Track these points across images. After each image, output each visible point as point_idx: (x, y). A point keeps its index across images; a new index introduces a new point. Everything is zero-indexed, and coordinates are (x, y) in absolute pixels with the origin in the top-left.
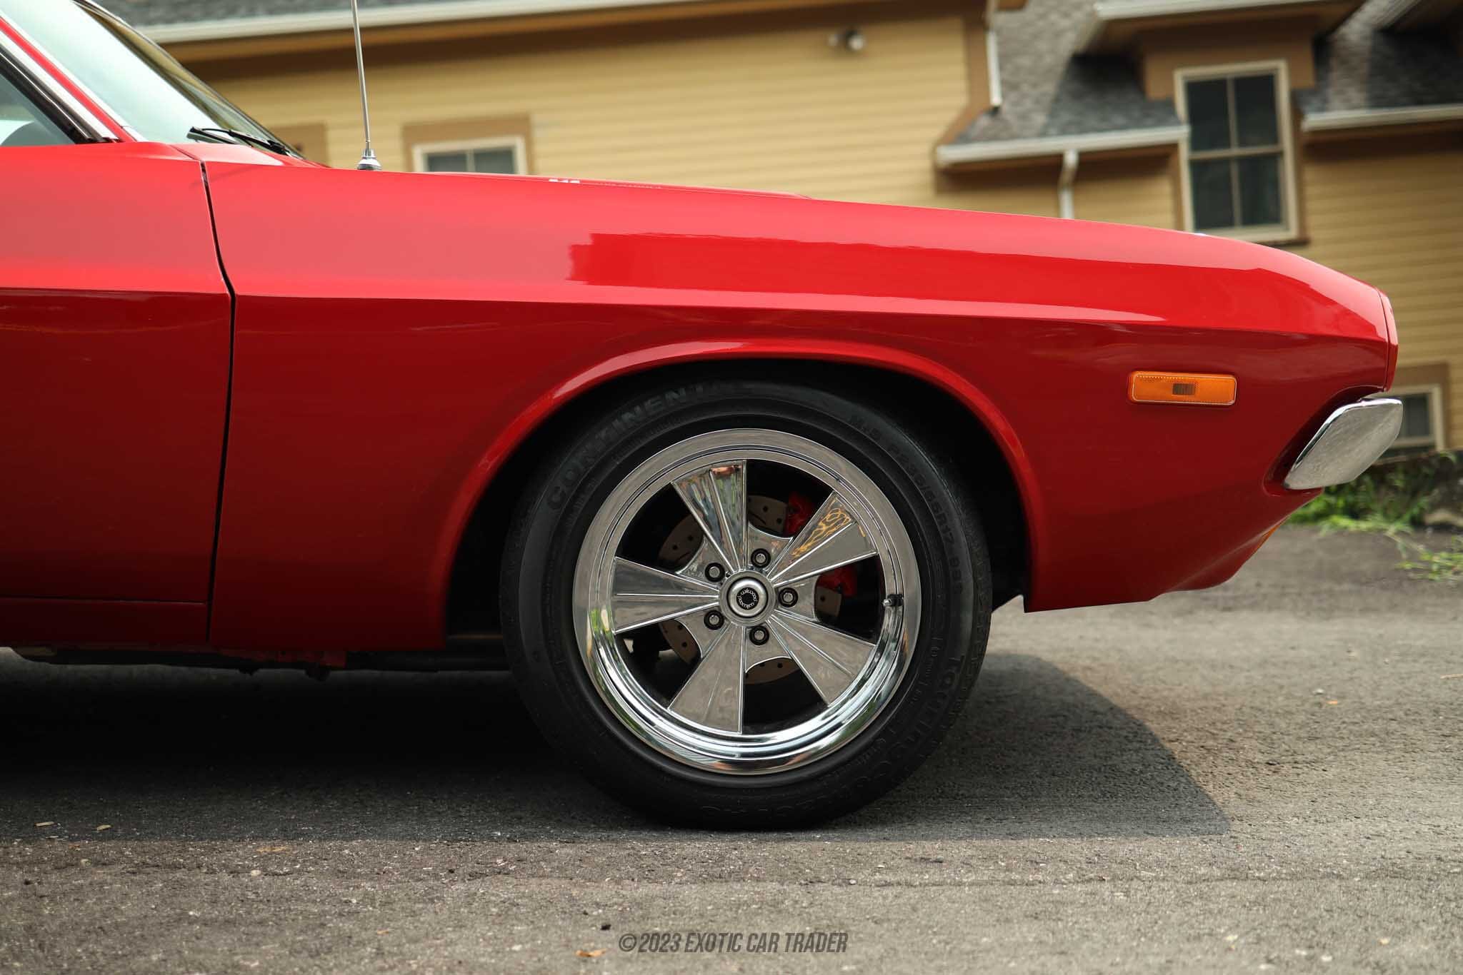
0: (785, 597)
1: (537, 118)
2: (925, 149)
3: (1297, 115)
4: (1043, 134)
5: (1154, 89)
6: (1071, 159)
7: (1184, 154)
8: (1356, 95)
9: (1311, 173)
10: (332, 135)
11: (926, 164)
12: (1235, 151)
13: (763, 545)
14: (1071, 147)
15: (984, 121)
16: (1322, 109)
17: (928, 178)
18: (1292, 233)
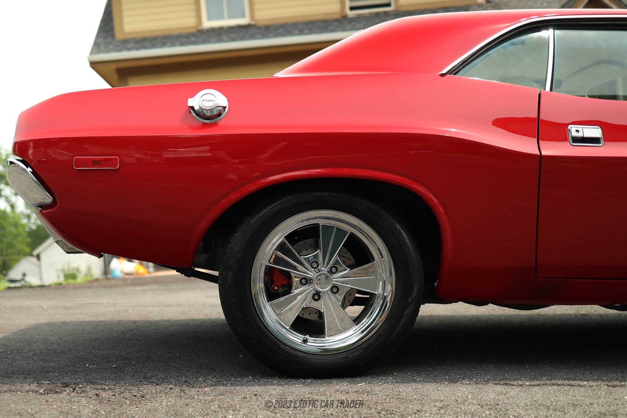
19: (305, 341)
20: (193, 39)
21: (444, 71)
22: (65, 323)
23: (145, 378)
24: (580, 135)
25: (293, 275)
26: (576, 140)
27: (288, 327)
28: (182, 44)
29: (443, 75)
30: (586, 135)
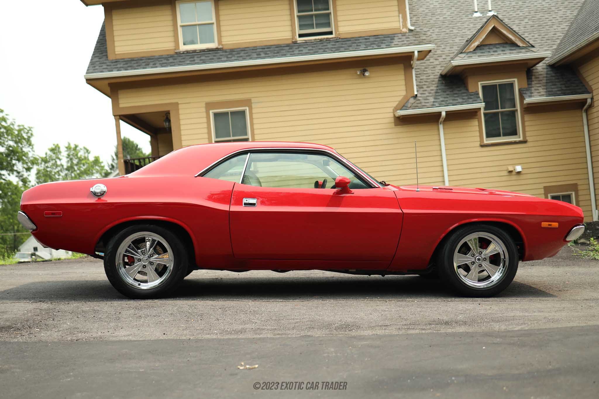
0: (485, 260)
1: (253, 100)
2: (391, 110)
3: (522, 98)
4: (433, 106)
5: (471, 89)
6: (444, 114)
7: (482, 111)
8: (542, 91)
9: (527, 117)
10: (180, 106)
11: (392, 115)
12: (500, 110)
13: (481, 251)
14: (443, 110)
15: (412, 100)
16: (530, 96)
17: (392, 120)
18: (521, 139)
19: (139, 285)
20: (171, 60)
21: (196, 176)
22: (49, 282)
23: (74, 299)
24: (247, 202)
25: (135, 258)
26: (245, 204)
27: (132, 279)
28: (162, 65)
29: (196, 177)
30: (250, 202)
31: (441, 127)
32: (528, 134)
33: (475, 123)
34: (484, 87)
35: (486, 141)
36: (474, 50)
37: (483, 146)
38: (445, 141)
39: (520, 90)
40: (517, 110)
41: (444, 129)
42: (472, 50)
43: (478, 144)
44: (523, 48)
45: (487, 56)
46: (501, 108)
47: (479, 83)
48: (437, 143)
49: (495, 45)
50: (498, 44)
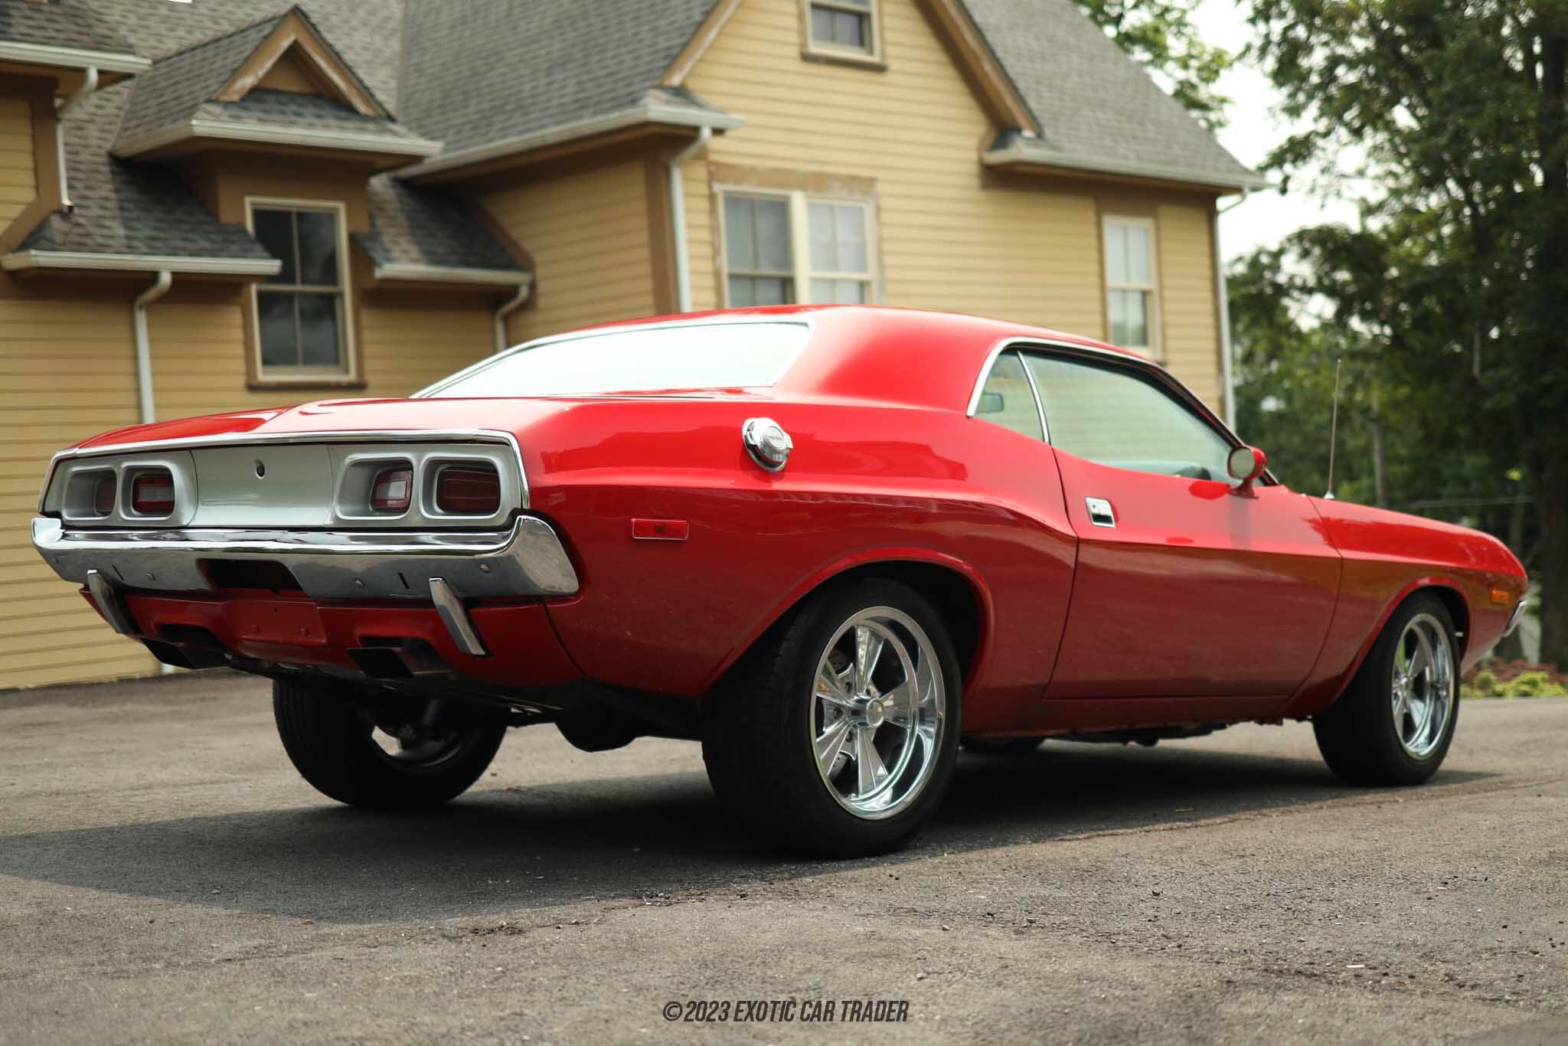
5: (226, 216)
6: (166, 279)
7: (254, 286)
8: (410, 248)
9: (367, 318)
12: (299, 287)
14: (167, 266)
15: (58, 223)
16: (389, 260)
18: (352, 377)
21: (968, 413)
24: (1096, 511)
26: (1094, 517)
29: (969, 417)
30: (1101, 512)
31: (141, 319)
32: (368, 365)
33: (235, 316)
34: (260, 215)
35: (264, 376)
36: (243, 99)
37: (253, 388)
38: (153, 365)
39: (353, 238)
40: (341, 294)
41: (150, 325)
42: (236, 98)
43: (241, 381)
44: (366, 118)
45: (281, 123)
46: (304, 281)
47: (249, 202)
48: (126, 366)
49: (293, 96)
50: (302, 95)
